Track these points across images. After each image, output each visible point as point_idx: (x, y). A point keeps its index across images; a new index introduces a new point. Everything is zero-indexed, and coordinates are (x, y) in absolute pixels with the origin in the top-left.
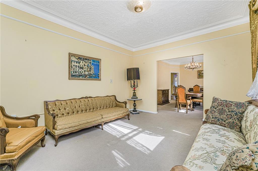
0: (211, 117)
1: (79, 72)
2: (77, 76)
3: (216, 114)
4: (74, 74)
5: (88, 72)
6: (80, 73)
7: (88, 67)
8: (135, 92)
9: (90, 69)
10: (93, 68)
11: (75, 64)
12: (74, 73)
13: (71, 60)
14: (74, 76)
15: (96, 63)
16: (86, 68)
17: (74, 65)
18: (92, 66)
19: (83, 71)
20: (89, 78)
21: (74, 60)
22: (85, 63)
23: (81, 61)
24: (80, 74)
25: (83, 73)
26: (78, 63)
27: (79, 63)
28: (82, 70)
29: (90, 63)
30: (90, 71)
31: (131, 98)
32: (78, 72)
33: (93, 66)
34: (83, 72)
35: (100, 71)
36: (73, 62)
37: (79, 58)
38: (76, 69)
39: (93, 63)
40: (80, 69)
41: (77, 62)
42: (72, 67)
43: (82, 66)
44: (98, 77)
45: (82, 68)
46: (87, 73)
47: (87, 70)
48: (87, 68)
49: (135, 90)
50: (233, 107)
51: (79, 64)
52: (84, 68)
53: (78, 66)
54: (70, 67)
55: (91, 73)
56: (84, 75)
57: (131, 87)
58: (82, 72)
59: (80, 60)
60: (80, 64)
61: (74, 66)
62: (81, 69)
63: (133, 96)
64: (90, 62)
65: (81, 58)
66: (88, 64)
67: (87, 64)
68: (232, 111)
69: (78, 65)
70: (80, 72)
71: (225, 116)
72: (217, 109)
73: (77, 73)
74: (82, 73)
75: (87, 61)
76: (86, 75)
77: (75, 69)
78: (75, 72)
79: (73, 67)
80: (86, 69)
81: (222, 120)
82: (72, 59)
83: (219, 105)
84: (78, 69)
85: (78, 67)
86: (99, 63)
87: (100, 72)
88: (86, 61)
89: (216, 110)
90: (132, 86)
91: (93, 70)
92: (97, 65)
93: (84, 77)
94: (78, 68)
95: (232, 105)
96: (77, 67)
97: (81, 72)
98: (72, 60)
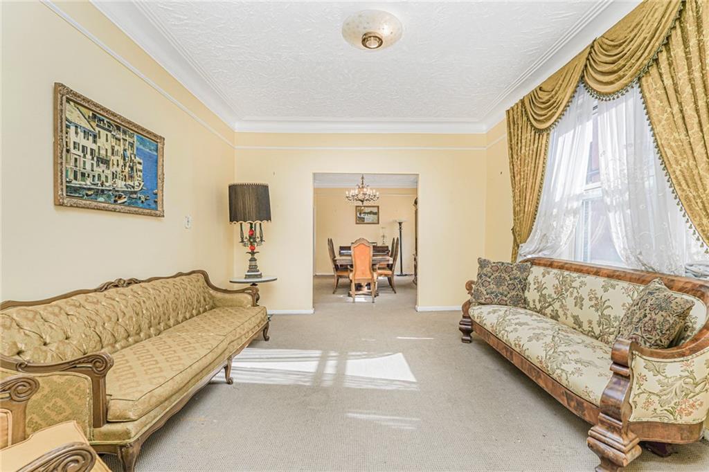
0: (485, 293)
1: (94, 176)
2: (90, 193)
3: (492, 286)
4: (75, 183)
5: (124, 183)
6: (99, 183)
7: (124, 159)
8: (256, 258)
9: (132, 168)
10: (140, 167)
11: (81, 139)
12: (76, 178)
13: (67, 120)
14: (76, 190)
15: (148, 150)
16: (118, 165)
17: (75, 143)
18: (138, 159)
19: (108, 172)
20: (129, 205)
21: (77, 121)
22: (114, 144)
23: (103, 133)
24: (97, 184)
25: (107, 184)
26: (91, 138)
27: (95, 136)
28: (106, 171)
29: (132, 145)
30: (131, 177)
31: (245, 278)
32: (91, 176)
33: (141, 161)
34: (110, 177)
35: (159, 181)
36: (73, 128)
37: (94, 117)
38: (84, 162)
39: (141, 149)
40: (98, 165)
41: (86, 133)
42: (68, 151)
43: (107, 156)
44: (153, 206)
45: (106, 162)
46: (120, 184)
47: (122, 172)
48: (121, 163)
49: (255, 251)
50: (515, 272)
51: (95, 142)
52: (111, 163)
53: (92, 150)
54: (61, 149)
55: (133, 187)
56: (110, 193)
57: (242, 241)
58: (106, 177)
59: (97, 125)
60: (98, 144)
61: (75, 148)
62: (101, 165)
63: (248, 272)
64: (131, 141)
65: (103, 120)
66: (125, 150)
67: (122, 146)
68: (515, 279)
69: (89, 144)
70: (99, 175)
71: (505, 288)
72: (492, 277)
73: (89, 181)
74: (107, 182)
75: (121, 136)
76: (117, 193)
77: (82, 163)
78: (79, 176)
79: (72, 151)
80: (119, 170)
81: (502, 294)
82: (69, 118)
83: (494, 271)
84: (92, 164)
85: (92, 154)
86: (157, 151)
87: (160, 185)
88: (118, 136)
89: (490, 280)
90: (245, 240)
91: (141, 174)
92: (151, 156)
93: (113, 200)
94: (93, 159)
95: (514, 269)
96: (89, 156)
97: (103, 179)
98: (70, 123)
